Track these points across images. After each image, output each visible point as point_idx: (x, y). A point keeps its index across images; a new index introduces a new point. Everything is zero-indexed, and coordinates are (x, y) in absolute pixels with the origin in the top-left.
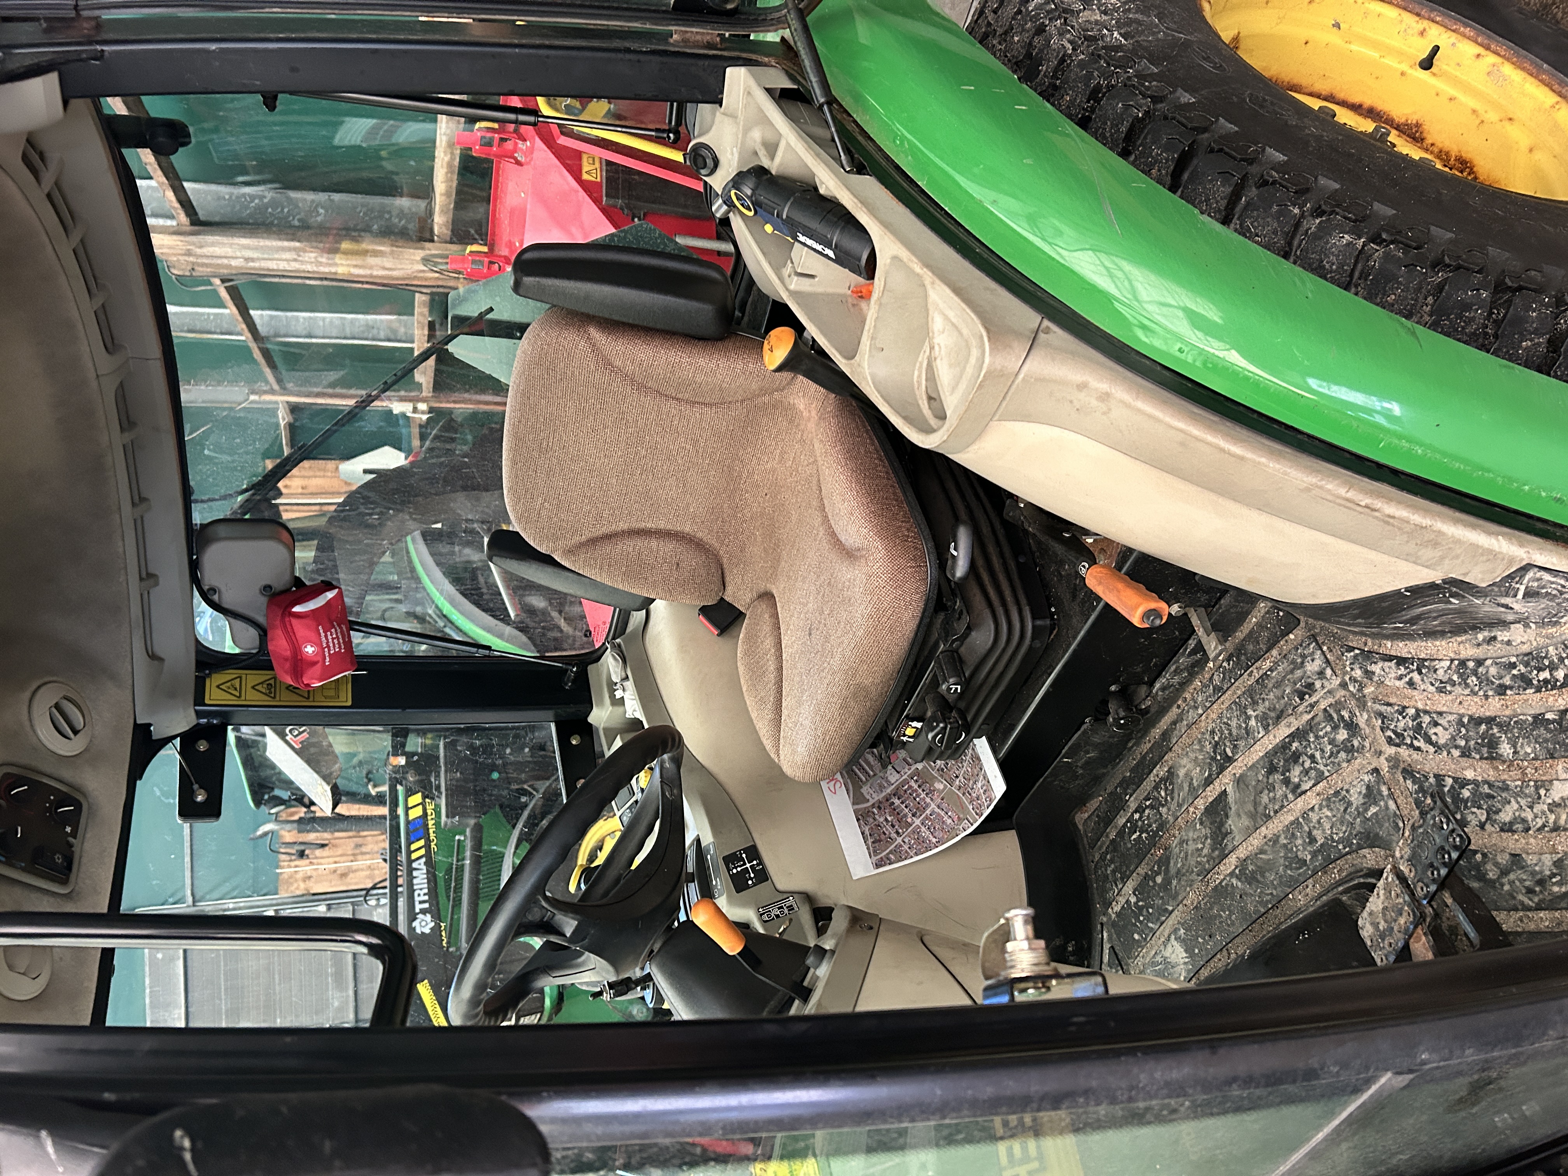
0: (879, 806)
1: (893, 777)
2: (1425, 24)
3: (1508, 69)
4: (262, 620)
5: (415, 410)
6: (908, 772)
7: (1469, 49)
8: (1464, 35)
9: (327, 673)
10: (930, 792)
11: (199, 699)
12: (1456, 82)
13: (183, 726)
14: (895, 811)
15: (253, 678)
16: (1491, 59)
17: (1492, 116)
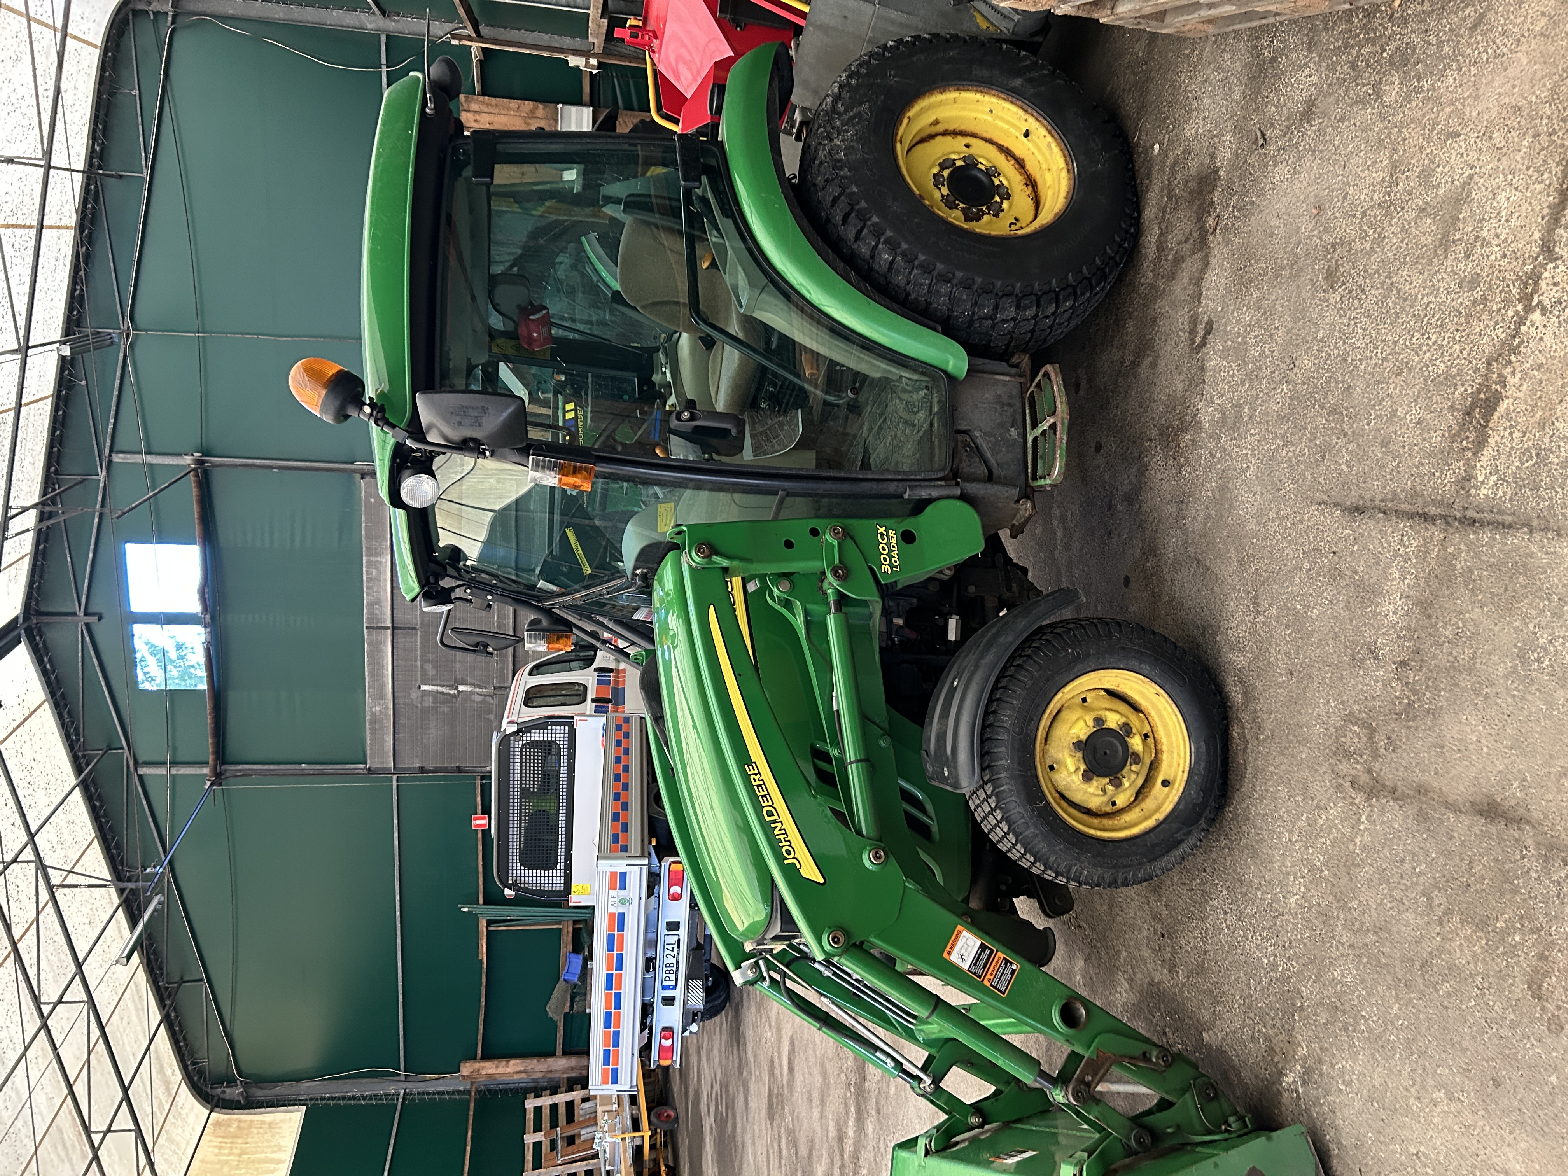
0: (761, 433)
1: (769, 422)
2: (1027, 116)
3: (1054, 145)
4: (516, 319)
5: (587, 64)
6: (776, 420)
7: (1043, 132)
8: (1043, 124)
9: (542, 345)
10: (782, 430)
11: (490, 350)
12: (1037, 146)
13: (483, 361)
14: (767, 436)
15: (511, 343)
16: (1049, 138)
17: (1044, 166)
